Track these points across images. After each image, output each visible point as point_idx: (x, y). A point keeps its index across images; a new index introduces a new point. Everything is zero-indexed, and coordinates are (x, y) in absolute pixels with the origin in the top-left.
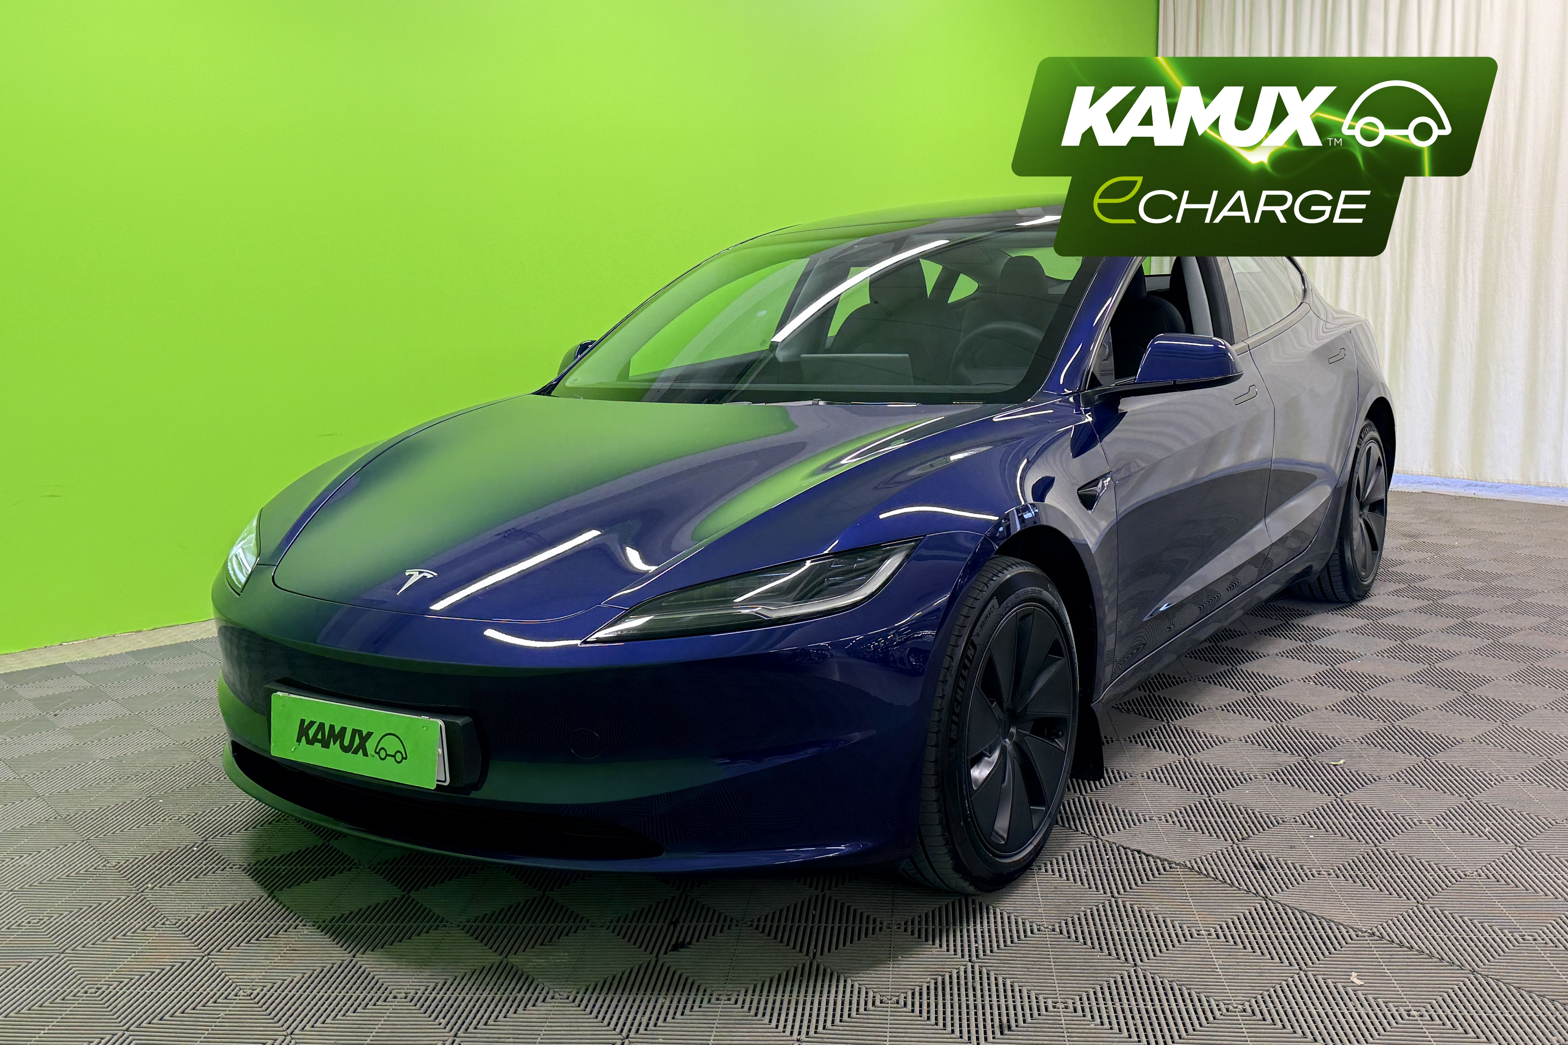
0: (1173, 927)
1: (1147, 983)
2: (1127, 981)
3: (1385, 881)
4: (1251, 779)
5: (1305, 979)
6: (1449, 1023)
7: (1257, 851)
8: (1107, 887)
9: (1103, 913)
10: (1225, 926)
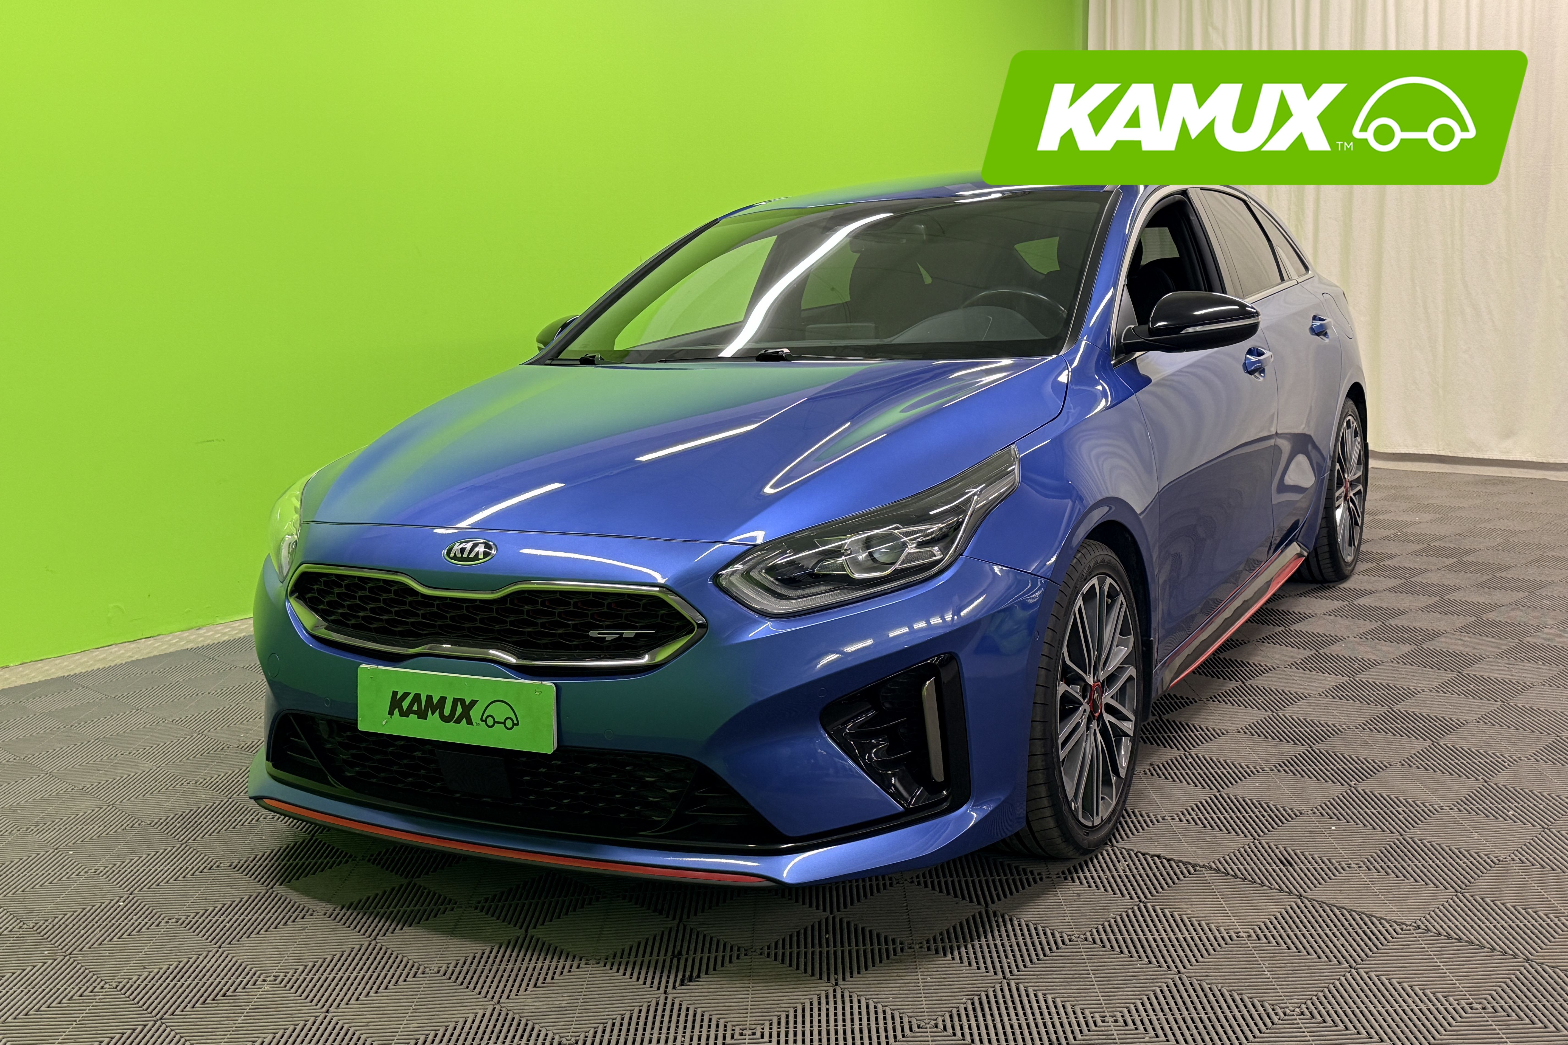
0: (1210, 930)
1: (1194, 990)
2: (1174, 989)
3: (1418, 871)
4: (1257, 771)
5: (1358, 977)
6: (1514, 1014)
7: (1280, 846)
8: (1133, 893)
9: (1134, 920)
10: (1263, 927)
